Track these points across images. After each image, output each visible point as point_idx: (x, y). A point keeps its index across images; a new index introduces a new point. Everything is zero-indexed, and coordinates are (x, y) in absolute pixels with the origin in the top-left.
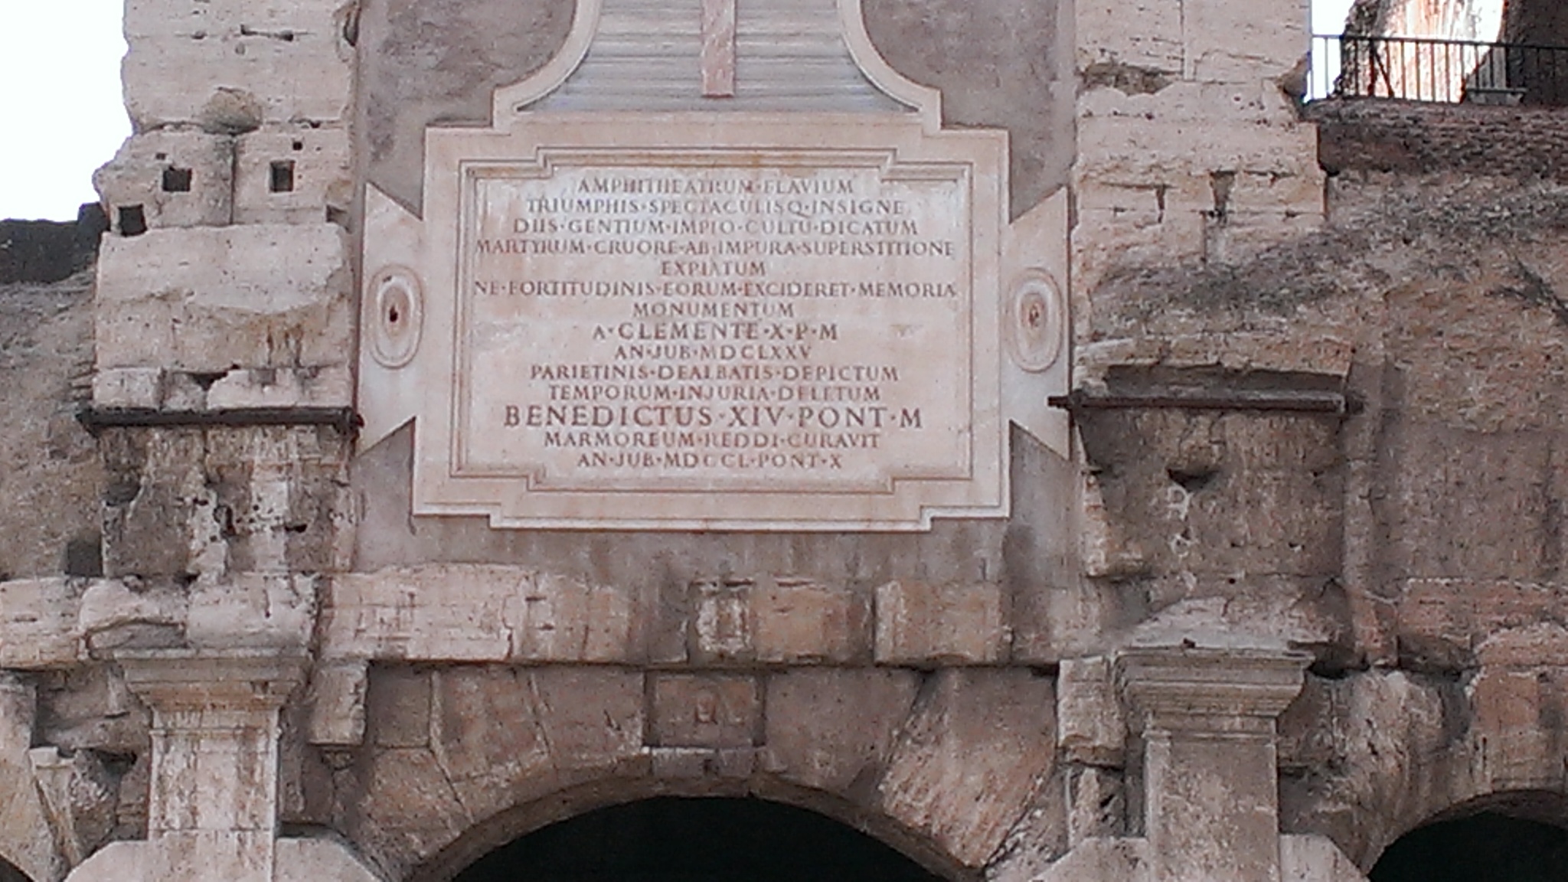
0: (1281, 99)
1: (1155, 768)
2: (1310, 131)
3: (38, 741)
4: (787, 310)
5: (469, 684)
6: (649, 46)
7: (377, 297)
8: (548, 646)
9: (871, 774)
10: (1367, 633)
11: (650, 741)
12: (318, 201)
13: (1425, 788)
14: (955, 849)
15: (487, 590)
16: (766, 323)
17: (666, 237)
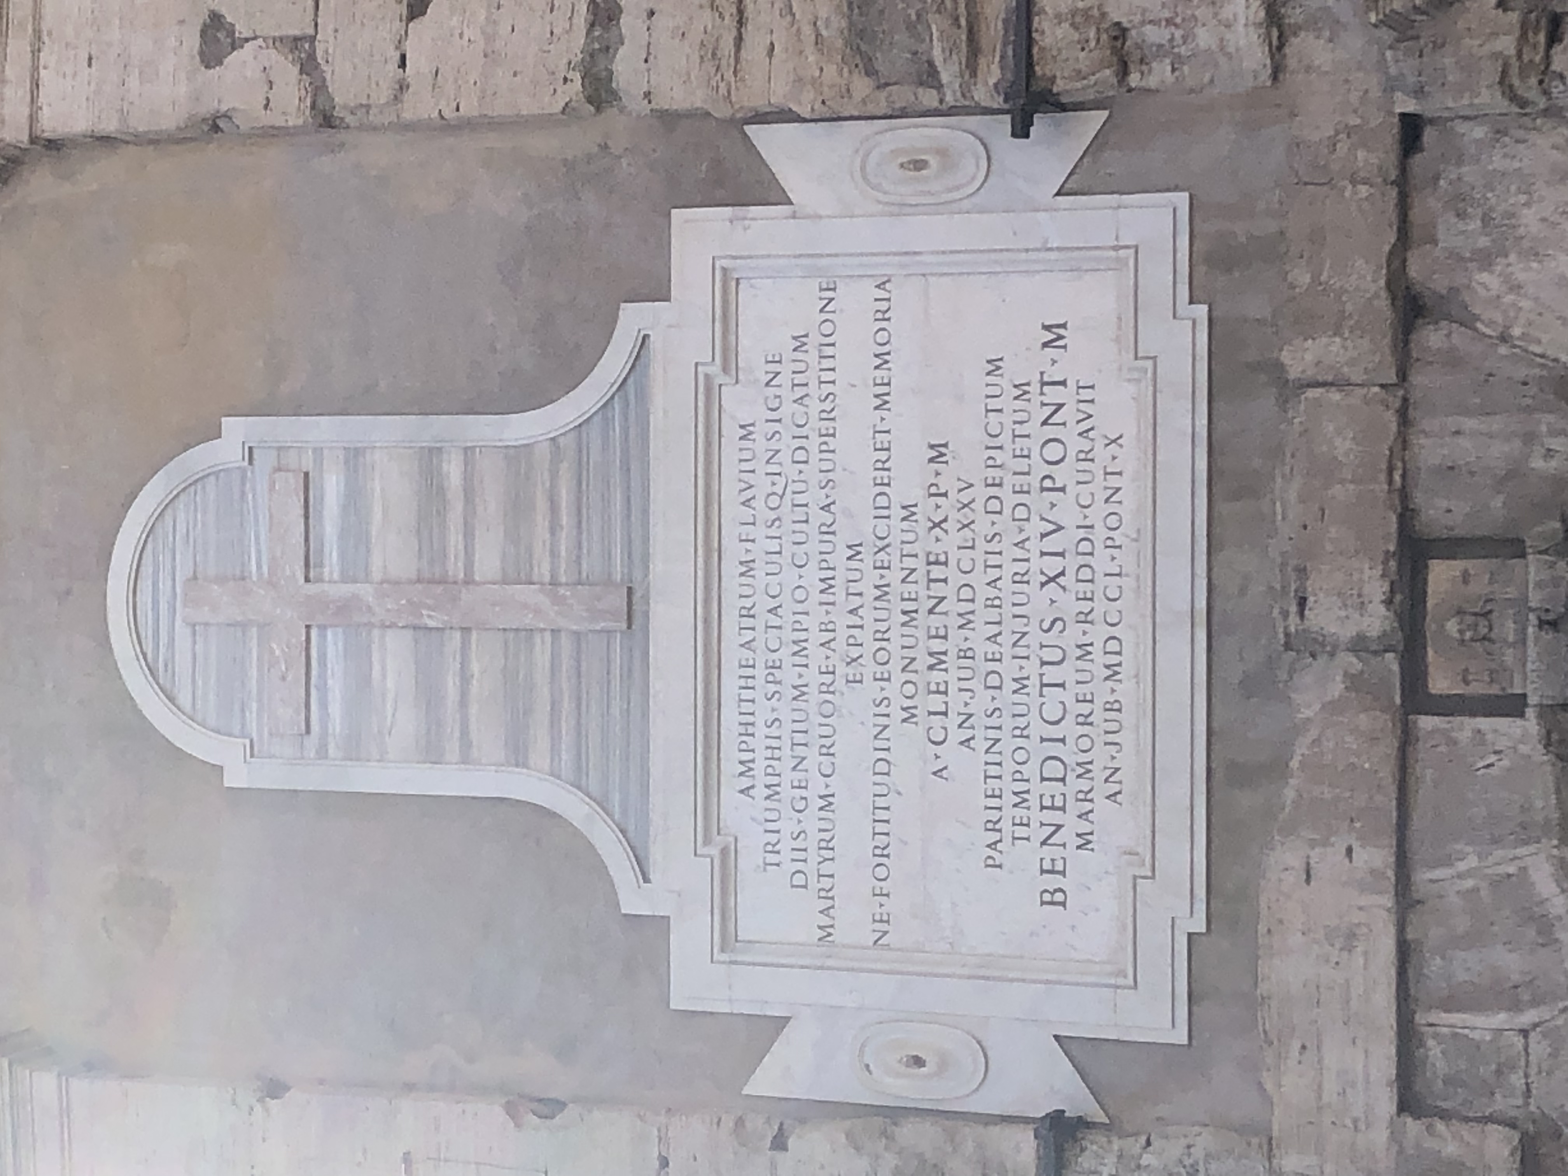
4: (909, 511)
5: (1433, 970)
7: (893, 1086)
8: (1377, 855)
11: (1514, 706)
12: (763, 1162)
15: (1295, 940)
16: (926, 544)
17: (812, 677)
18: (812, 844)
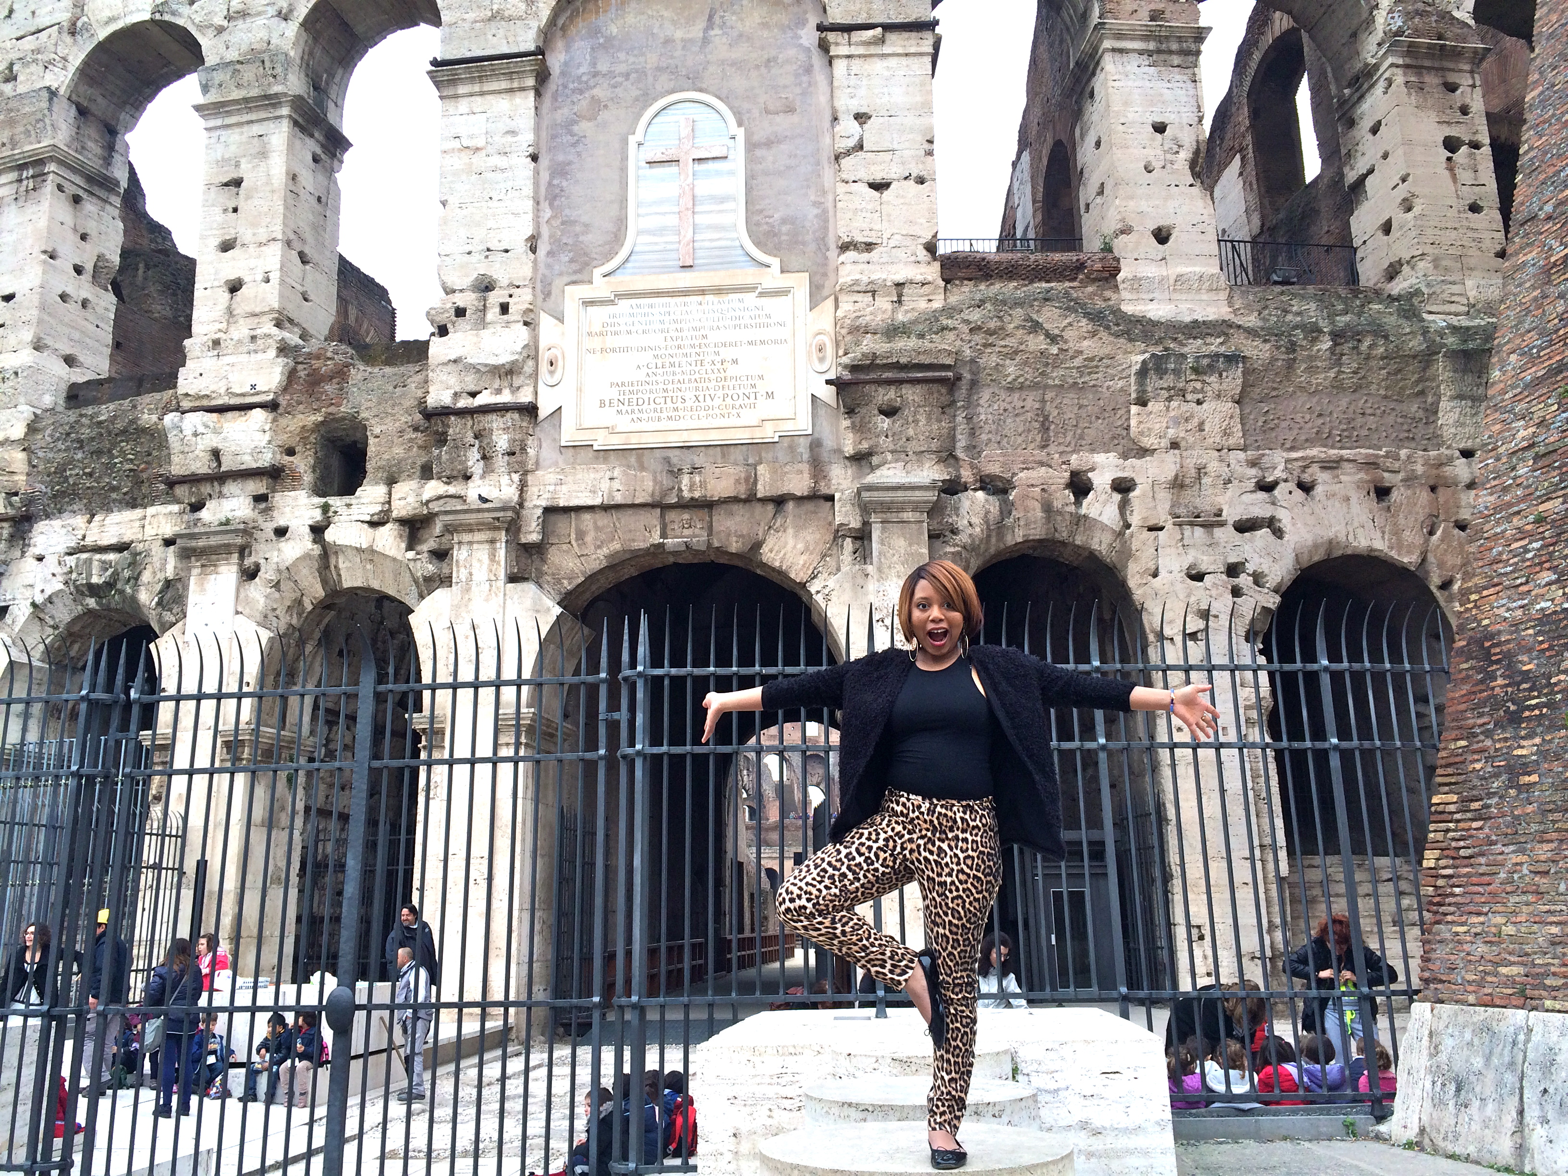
0: (925, 252)
1: (876, 535)
2: (937, 265)
3: (410, 548)
4: (718, 354)
5: (587, 517)
6: (657, 248)
7: (544, 357)
8: (619, 499)
9: (757, 545)
10: (967, 475)
11: (664, 535)
12: (519, 318)
13: (993, 540)
14: (793, 576)
15: (592, 476)
16: (708, 359)
17: (666, 326)
18: (617, 328)
